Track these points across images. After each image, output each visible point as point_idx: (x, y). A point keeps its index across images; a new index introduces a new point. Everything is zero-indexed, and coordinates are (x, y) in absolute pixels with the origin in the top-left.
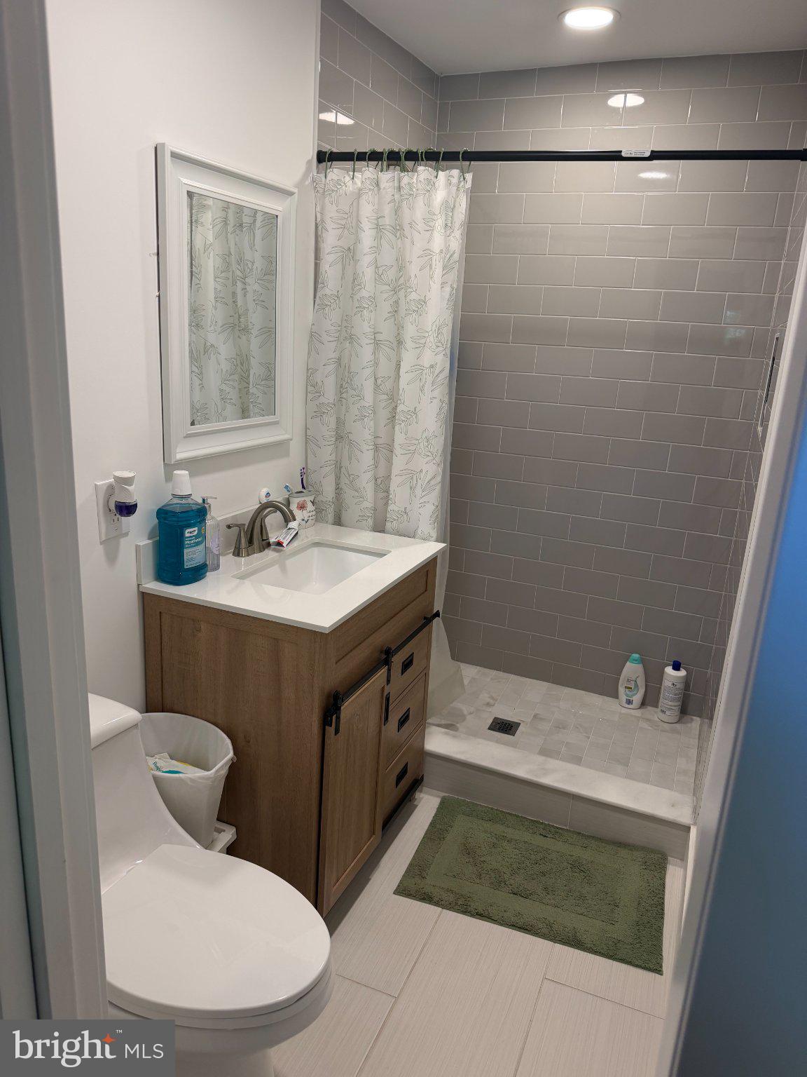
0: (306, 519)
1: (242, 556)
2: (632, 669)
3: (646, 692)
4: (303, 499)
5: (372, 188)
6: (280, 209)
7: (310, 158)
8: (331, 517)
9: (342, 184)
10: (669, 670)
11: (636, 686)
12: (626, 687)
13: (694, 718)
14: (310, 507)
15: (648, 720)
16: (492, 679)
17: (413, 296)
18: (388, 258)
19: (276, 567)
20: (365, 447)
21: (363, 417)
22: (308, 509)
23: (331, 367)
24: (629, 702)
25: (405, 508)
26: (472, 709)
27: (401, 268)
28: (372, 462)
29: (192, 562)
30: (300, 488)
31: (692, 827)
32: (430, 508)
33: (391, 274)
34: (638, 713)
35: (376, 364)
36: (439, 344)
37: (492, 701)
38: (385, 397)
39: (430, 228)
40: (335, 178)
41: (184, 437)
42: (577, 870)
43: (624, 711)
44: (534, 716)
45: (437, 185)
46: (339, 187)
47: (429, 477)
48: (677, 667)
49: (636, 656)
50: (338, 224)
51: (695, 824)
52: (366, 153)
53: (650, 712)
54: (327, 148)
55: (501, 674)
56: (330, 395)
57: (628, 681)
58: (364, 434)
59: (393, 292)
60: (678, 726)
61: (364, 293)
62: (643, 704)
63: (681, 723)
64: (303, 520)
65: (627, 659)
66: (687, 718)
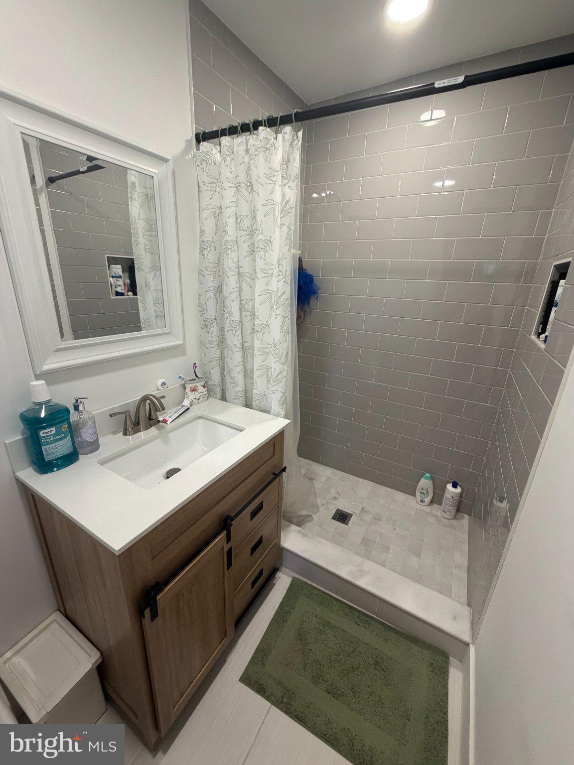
0: (198, 398)
1: (129, 435)
2: (425, 483)
3: (433, 496)
4: (194, 385)
5: (229, 154)
6: (156, 171)
7: (190, 138)
8: (219, 395)
9: (211, 155)
10: (449, 487)
11: (427, 492)
12: (421, 492)
13: (465, 515)
14: (201, 389)
15: (435, 516)
16: (340, 479)
17: (261, 237)
18: (245, 209)
19: (159, 441)
20: (235, 350)
21: (232, 328)
22: (199, 391)
23: (211, 293)
24: (422, 501)
25: (264, 392)
26: (324, 502)
27: (254, 217)
28: (242, 359)
29: (53, 456)
30: (194, 377)
31: (471, 645)
32: (278, 395)
33: (247, 222)
34: (428, 509)
35: (240, 290)
36: (280, 273)
37: (337, 496)
38: (249, 313)
39: (271, 182)
40: (205, 150)
41: (55, 351)
42: (379, 668)
43: (419, 507)
44: (362, 509)
45: (277, 145)
46: (208, 157)
47: (277, 373)
48: (455, 485)
49: (428, 475)
50: (210, 187)
51: (473, 643)
52: (226, 129)
53: (436, 510)
54: (202, 129)
55: (345, 475)
56: (212, 313)
57: (422, 489)
58: (233, 339)
59: (250, 236)
60: (454, 522)
61: (228, 238)
62: (432, 502)
63: (457, 519)
64: (195, 399)
65: (422, 475)
66: (460, 514)
